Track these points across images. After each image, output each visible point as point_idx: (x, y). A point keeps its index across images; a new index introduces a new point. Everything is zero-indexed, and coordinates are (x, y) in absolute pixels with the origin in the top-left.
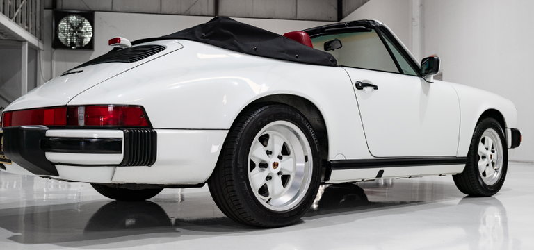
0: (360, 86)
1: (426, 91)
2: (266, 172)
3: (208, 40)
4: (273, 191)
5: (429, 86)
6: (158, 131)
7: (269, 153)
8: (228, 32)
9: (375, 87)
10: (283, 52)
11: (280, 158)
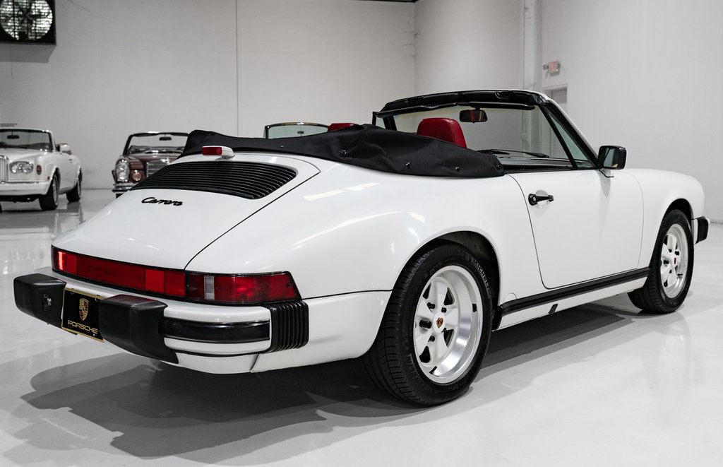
0: (534, 200)
1: (606, 190)
2: (429, 332)
3: (350, 158)
4: (436, 355)
5: (609, 181)
6: (309, 303)
7: (431, 306)
8: (376, 145)
9: (550, 198)
10: (442, 165)
11: (444, 310)
